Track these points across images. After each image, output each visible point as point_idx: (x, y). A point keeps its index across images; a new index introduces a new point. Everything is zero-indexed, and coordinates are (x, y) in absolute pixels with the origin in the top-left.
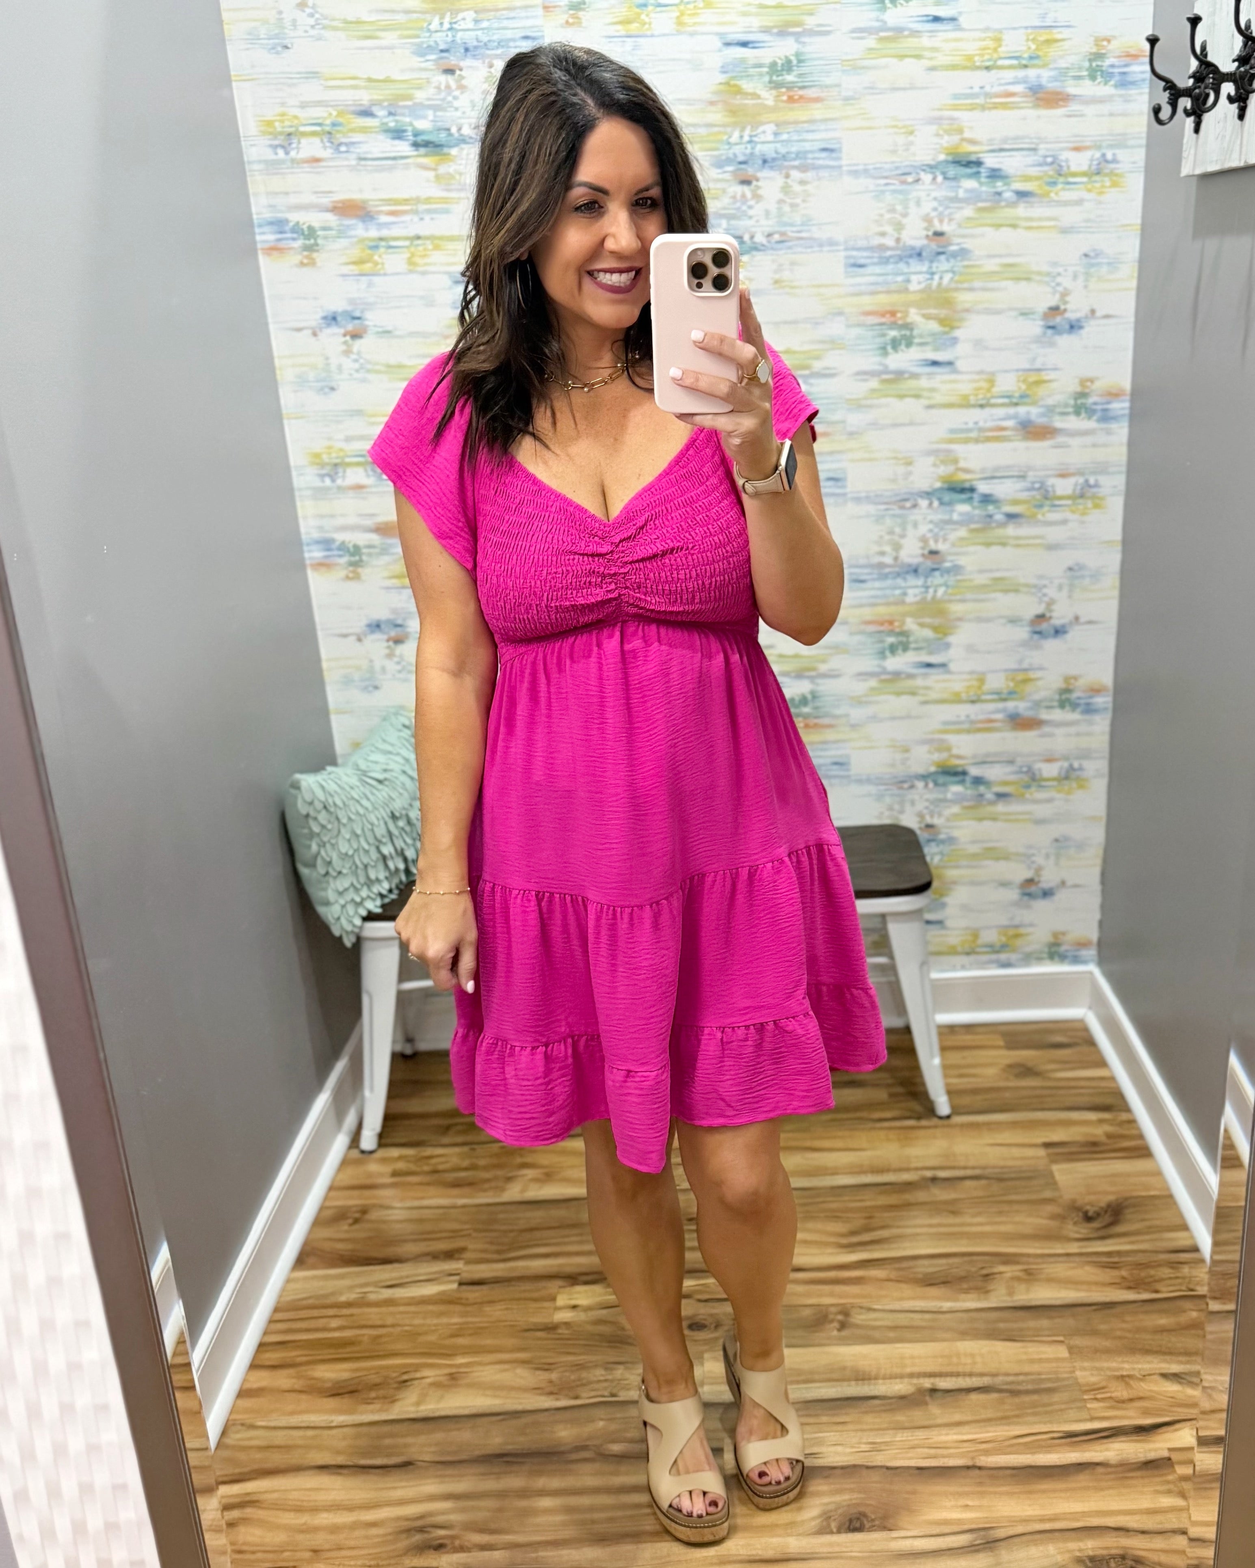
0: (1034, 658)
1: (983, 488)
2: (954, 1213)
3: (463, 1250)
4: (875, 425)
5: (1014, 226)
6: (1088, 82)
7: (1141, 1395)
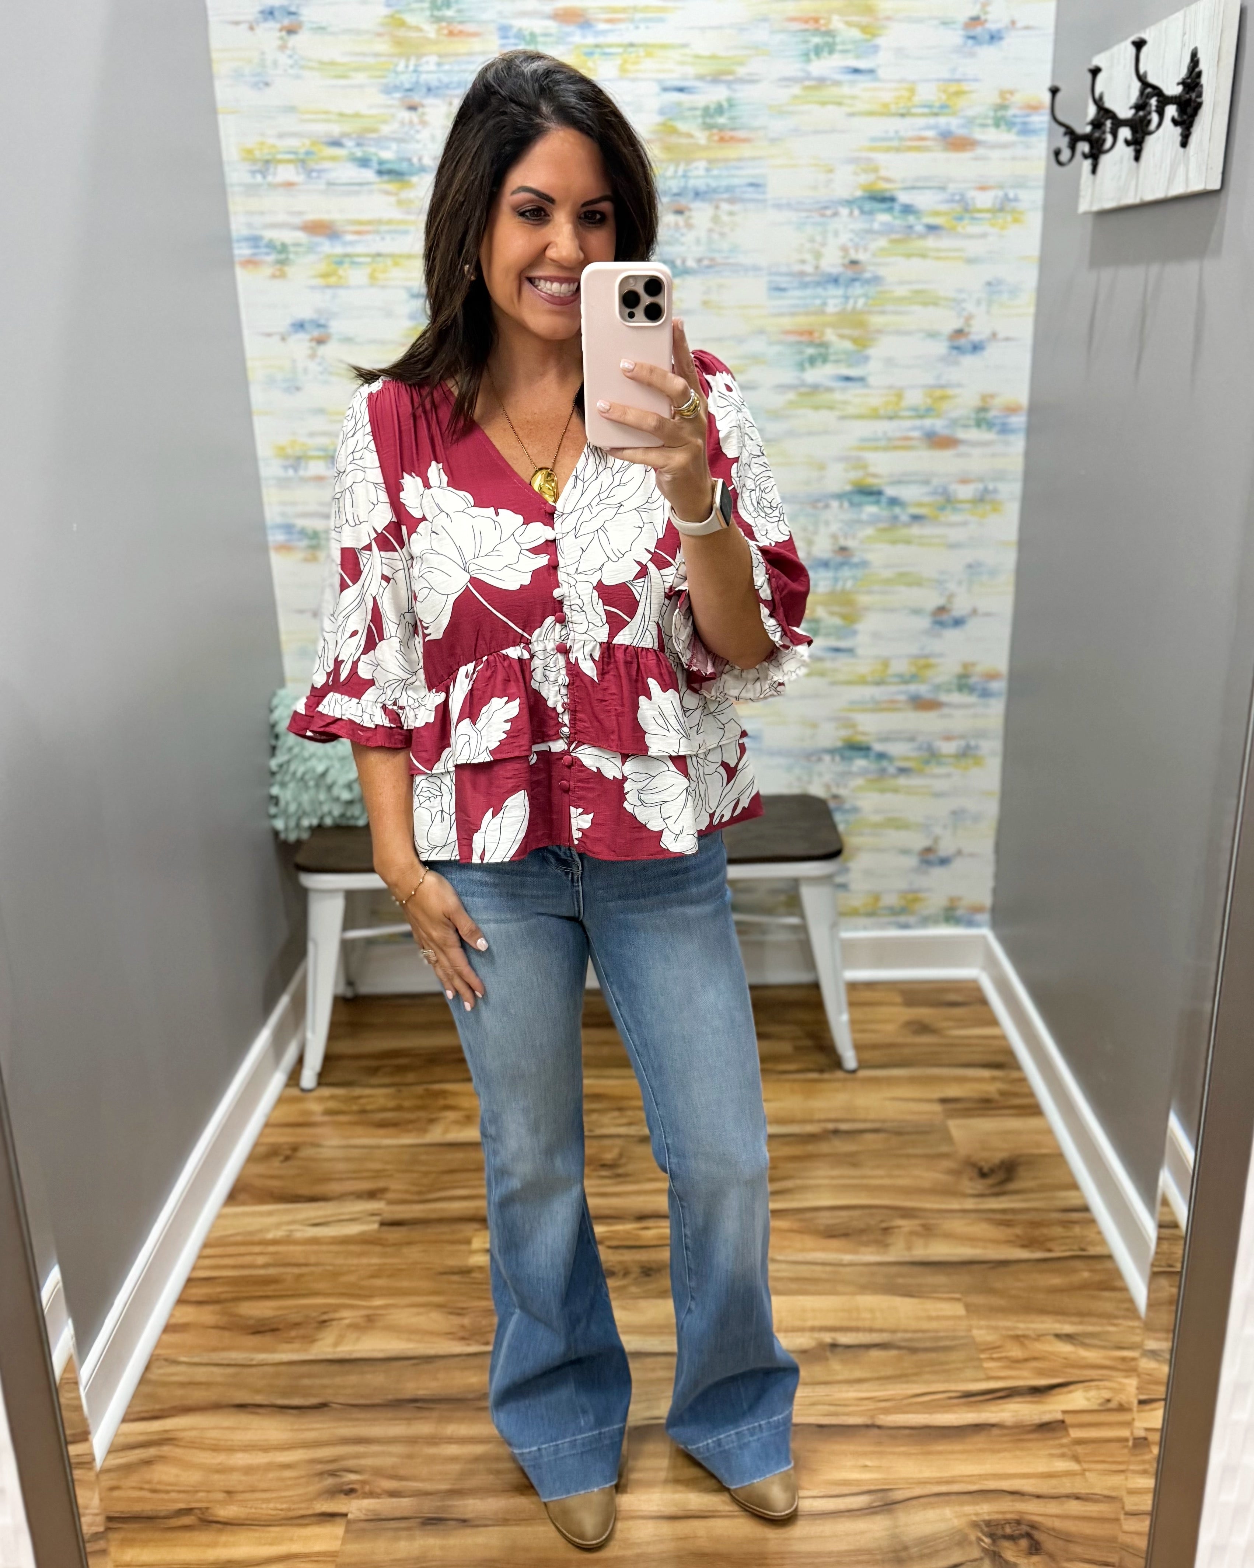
0: (935, 645)
1: (891, 491)
2: (855, 1165)
3: (386, 1189)
4: (792, 434)
5: (923, 256)
6: (992, 130)
7: (1037, 1355)
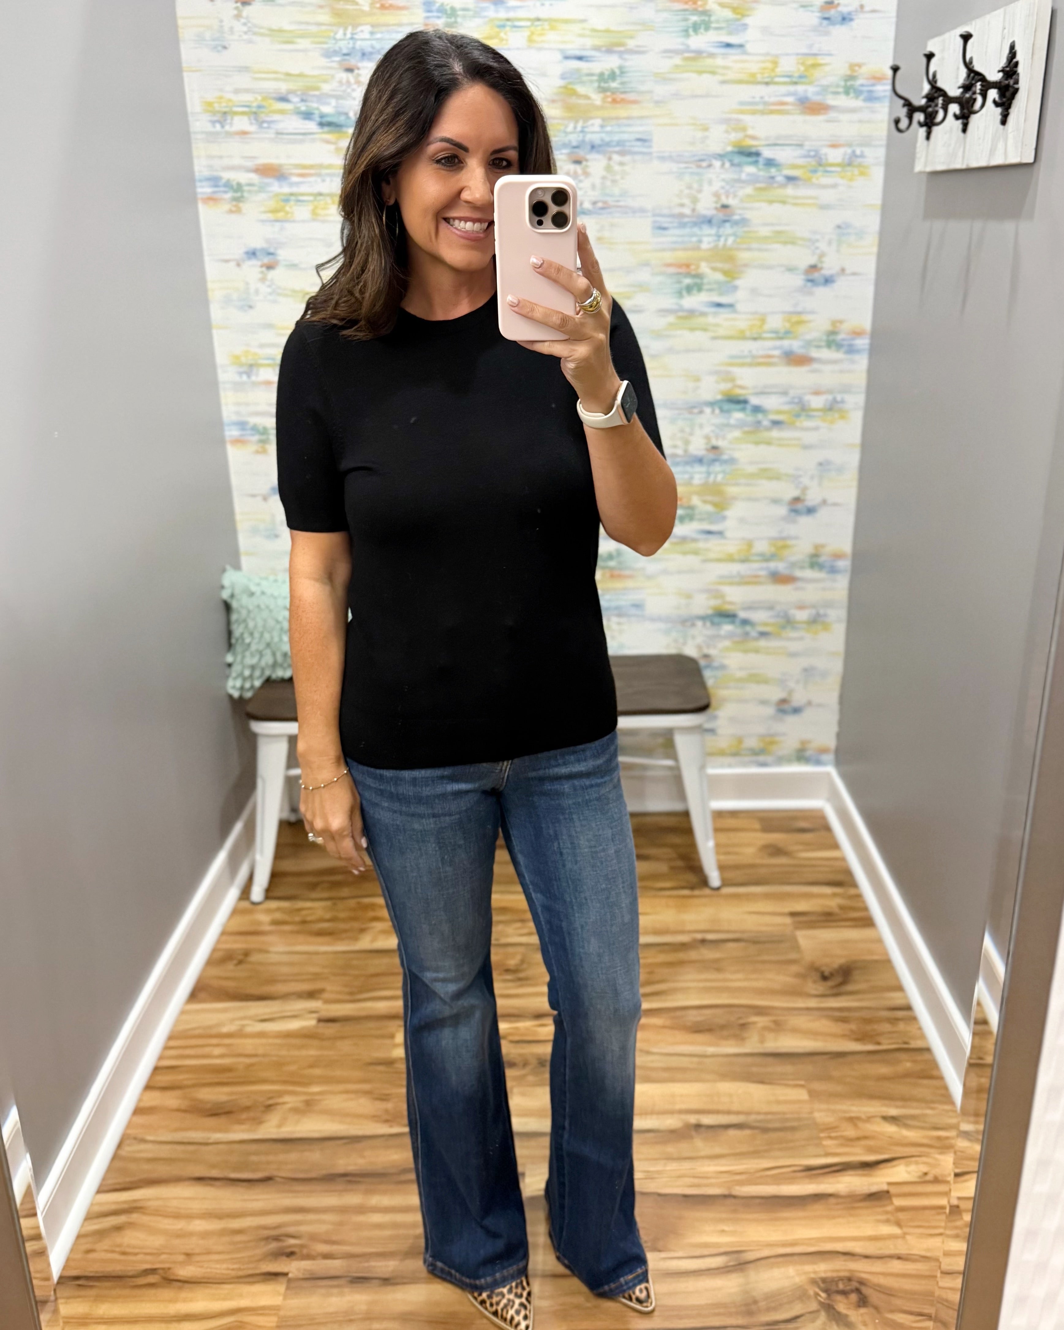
0: (792, 529)
1: (754, 401)
2: (718, 970)
3: (321, 991)
4: (671, 350)
5: (784, 202)
6: (843, 97)
7: (867, 1134)
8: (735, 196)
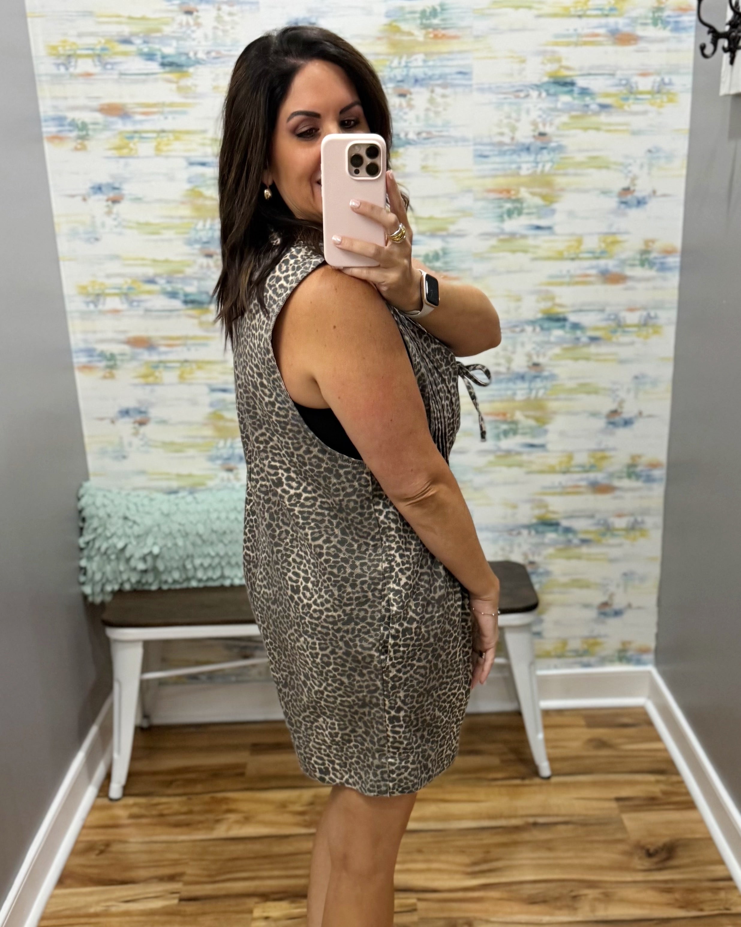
0: (609, 441)
1: (573, 318)
2: (550, 849)
3: (182, 874)
4: (494, 272)
5: (598, 129)
8: (551, 124)
